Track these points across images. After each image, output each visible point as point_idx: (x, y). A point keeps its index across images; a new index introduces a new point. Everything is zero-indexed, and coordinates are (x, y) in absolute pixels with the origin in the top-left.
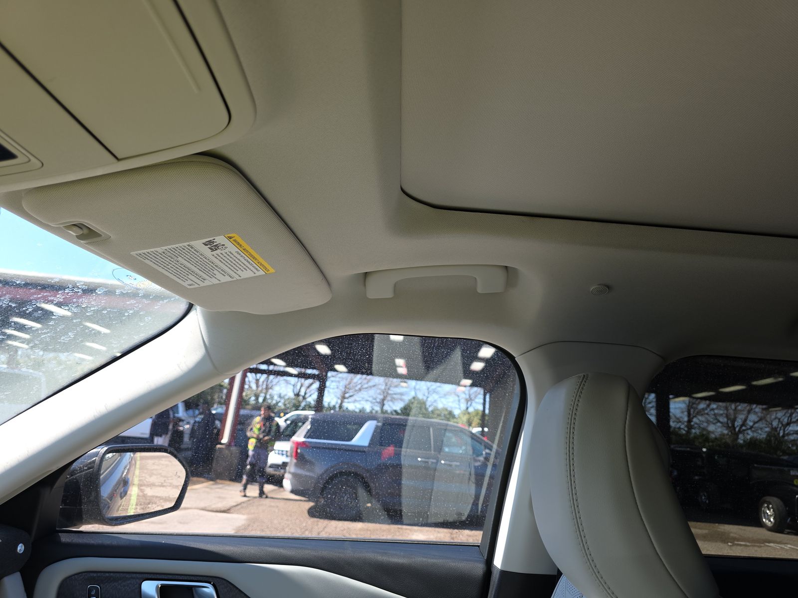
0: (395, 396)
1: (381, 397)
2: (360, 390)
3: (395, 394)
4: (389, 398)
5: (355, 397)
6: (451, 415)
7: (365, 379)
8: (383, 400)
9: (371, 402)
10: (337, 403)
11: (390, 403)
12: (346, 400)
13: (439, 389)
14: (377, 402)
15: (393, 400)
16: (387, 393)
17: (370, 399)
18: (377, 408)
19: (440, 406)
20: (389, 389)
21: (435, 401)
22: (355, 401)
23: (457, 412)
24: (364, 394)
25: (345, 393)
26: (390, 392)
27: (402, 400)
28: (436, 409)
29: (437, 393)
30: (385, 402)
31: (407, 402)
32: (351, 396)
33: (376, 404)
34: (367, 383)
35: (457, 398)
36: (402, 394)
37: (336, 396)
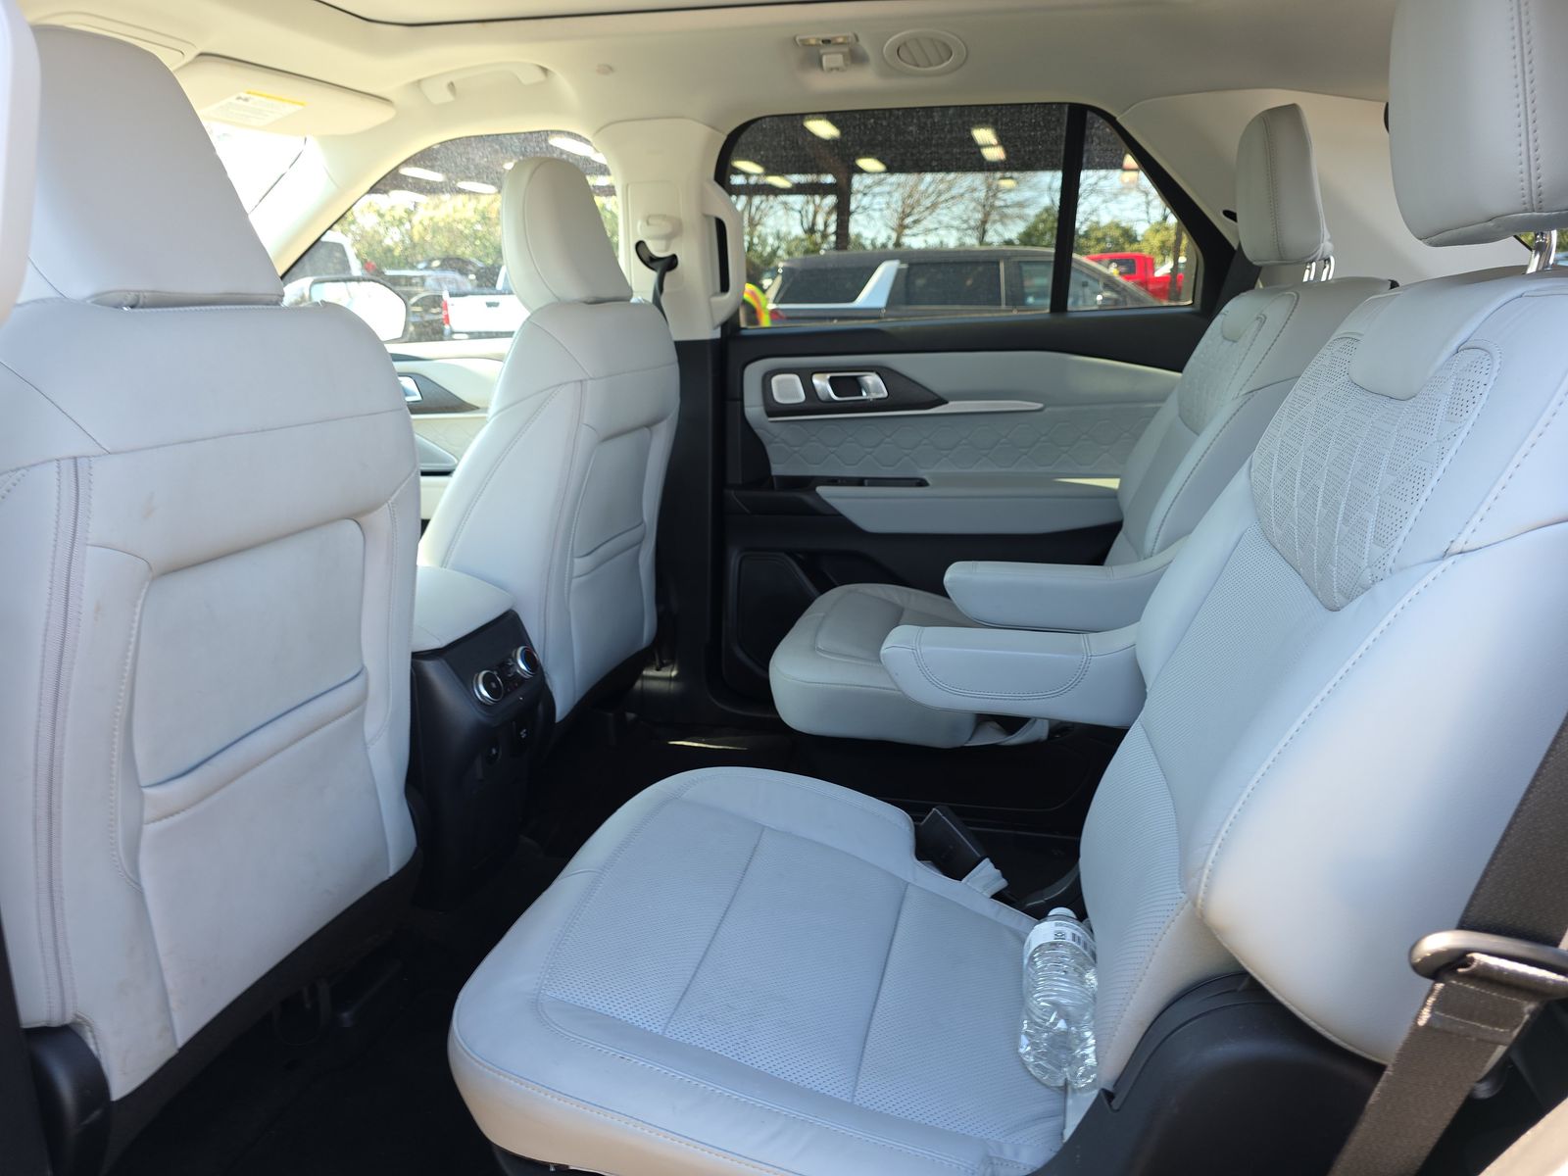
0: (1009, 211)
1: (979, 216)
2: (934, 206)
3: (1007, 206)
4: (994, 216)
5: (926, 224)
6: (1129, 236)
7: (942, 181)
8: (984, 222)
9: (958, 229)
10: (889, 238)
11: (999, 227)
12: (907, 231)
13: (1102, 183)
14: (970, 228)
15: (1004, 218)
16: (992, 206)
17: (956, 223)
18: (971, 241)
19: (1105, 220)
20: (994, 196)
21: (1094, 211)
22: (927, 231)
23: (1141, 229)
24: (943, 215)
25: (904, 215)
26: (998, 203)
27: (1021, 217)
28: (1096, 227)
29: (1100, 192)
30: (988, 226)
31: (1032, 219)
32: (916, 222)
33: (970, 232)
34: (949, 189)
35: (1143, 198)
36: (1020, 205)
37: (886, 225)
